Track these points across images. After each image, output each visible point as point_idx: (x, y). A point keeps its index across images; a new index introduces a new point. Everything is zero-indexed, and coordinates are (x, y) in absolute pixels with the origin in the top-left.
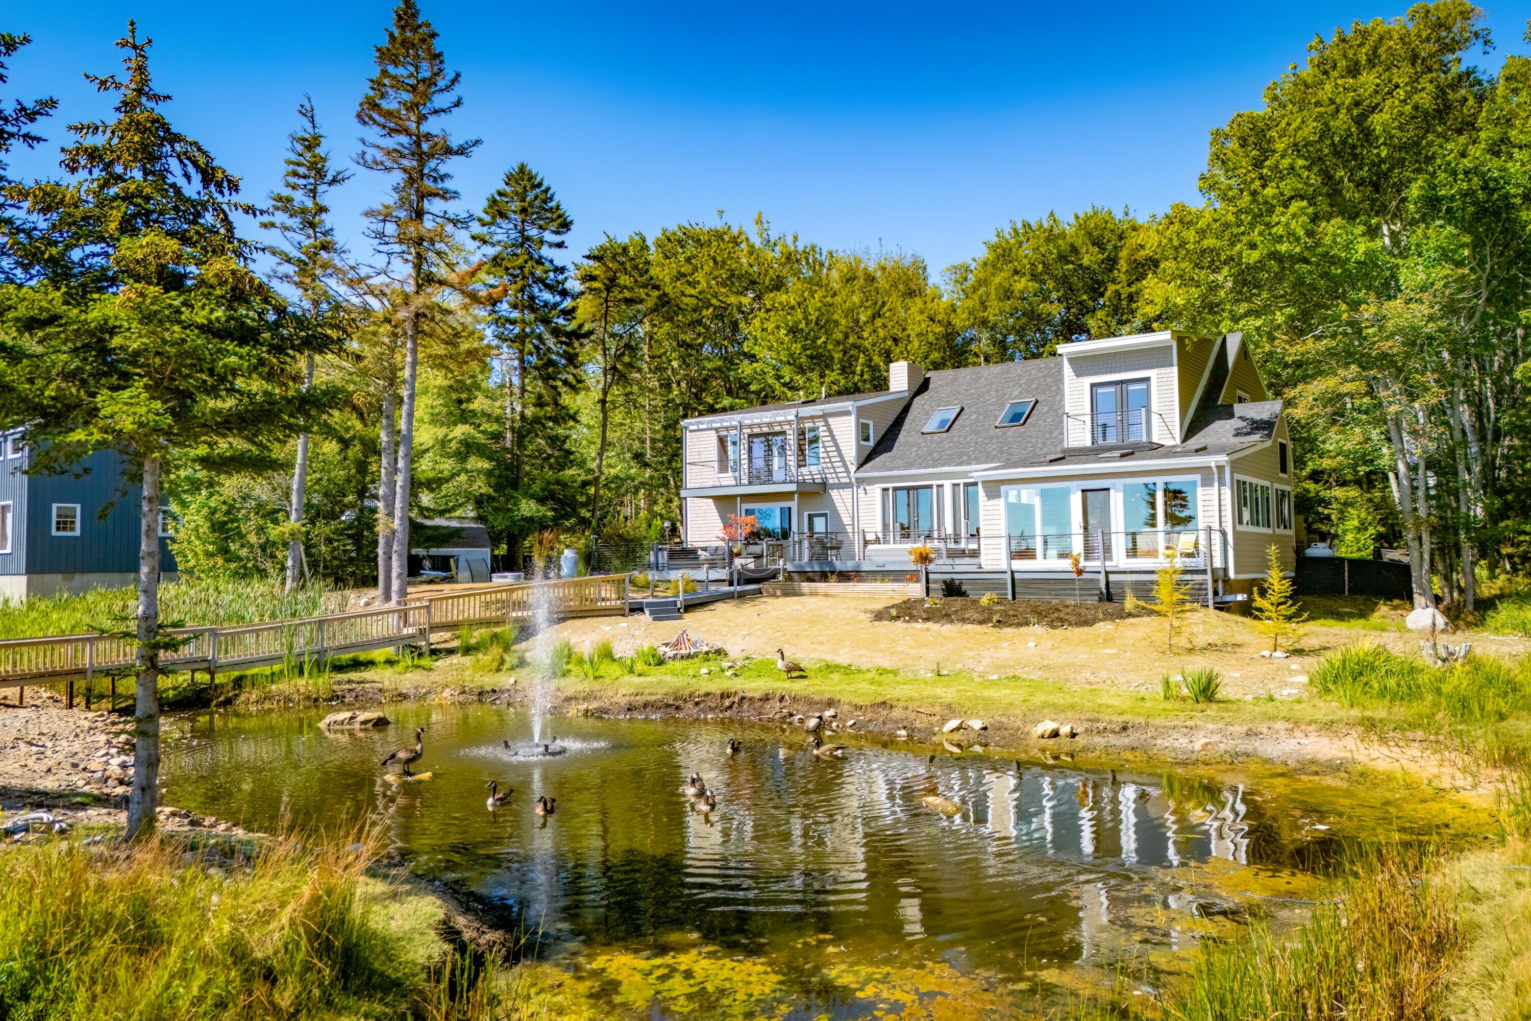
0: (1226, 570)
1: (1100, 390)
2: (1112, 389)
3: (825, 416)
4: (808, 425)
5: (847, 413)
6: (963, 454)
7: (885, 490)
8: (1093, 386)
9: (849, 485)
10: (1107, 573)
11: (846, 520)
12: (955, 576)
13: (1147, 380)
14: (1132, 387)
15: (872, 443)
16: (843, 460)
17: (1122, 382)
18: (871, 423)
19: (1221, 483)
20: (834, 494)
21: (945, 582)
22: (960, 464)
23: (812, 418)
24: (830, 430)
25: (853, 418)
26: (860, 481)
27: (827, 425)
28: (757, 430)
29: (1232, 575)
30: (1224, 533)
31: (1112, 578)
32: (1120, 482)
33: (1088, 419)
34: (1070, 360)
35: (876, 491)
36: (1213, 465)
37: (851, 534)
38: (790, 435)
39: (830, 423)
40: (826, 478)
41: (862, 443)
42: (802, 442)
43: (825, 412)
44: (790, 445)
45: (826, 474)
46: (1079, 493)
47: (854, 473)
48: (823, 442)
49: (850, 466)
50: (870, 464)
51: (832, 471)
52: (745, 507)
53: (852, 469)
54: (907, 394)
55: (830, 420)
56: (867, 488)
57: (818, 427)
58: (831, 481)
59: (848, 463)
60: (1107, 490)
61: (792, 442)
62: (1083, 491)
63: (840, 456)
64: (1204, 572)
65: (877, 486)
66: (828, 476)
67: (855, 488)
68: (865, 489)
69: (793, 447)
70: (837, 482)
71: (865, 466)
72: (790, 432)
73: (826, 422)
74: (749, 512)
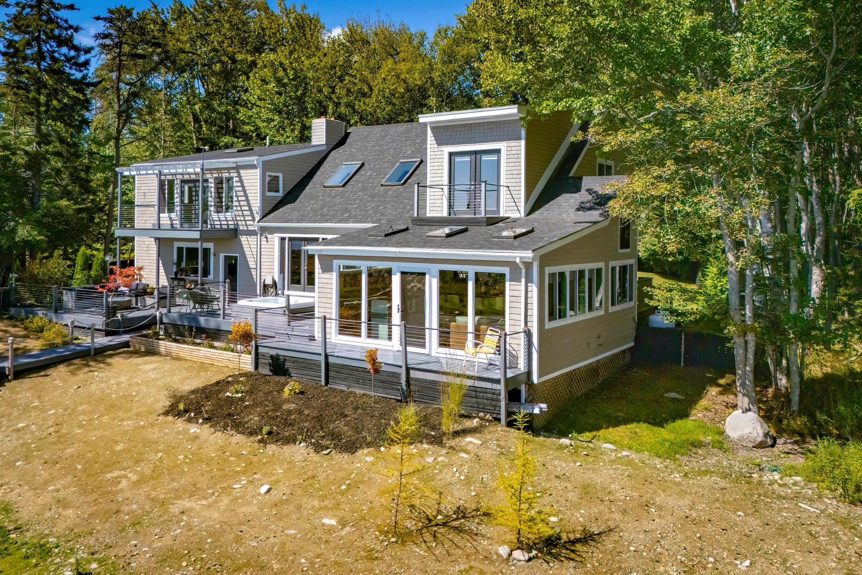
0: (529, 373)
1: (458, 159)
2: (467, 159)
3: (238, 168)
4: (225, 175)
5: (253, 167)
6: (346, 210)
7: (283, 239)
8: (451, 154)
9: (253, 233)
10: (408, 370)
11: (252, 265)
12: (281, 353)
13: (497, 152)
14: (485, 158)
15: (281, 194)
16: (250, 210)
17: (476, 153)
18: (281, 176)
19: (529, 280)
20: (243, 239)
21: (272, 356)
22: (340, 222)
23: (228, 169)
24: (241, 181)
25: (258, 172)
26: (264, 230)
27: (239, 176)
28: (186, 177)
29: (535, 379)
30: (528, 334)
31: (413, 374)
32: (436, 268)
33: (446, 189)
34: (432, 129)
35: (276, 238)
36: (518, 260)
37: (255, 277)
38: (211, 183)
39: (242, 175)
40: (237, 224)
41: (269, 194)
42: (220, 190)
43: (238, 164)
44: (211, 193)
45: (237, 221)
46: (399, 275)
47: (258, 222)
48: (236, 192)
49: (256, 215)
50: (272, 215)
51: (242, 219)
52: (177, 244)
53: (257, 218)
54: (325, 148)
55: (242, 172)
56: (269, 236)
57: (232, 178)
58: (241, 228)
59: (255, 212)
60: (424, 274)
61: (213, 190)
62: (403, 273)
63: (249, 205)
64: (498, 381)
65: (276, 235)
66: (239, 223)
67: (259, 236)
68: (266, 237)
69: (213, 194)
70: (246, 229)
71: (269, 217)
72: (212, 181)
73: (238, 173)
74: (180, 249)
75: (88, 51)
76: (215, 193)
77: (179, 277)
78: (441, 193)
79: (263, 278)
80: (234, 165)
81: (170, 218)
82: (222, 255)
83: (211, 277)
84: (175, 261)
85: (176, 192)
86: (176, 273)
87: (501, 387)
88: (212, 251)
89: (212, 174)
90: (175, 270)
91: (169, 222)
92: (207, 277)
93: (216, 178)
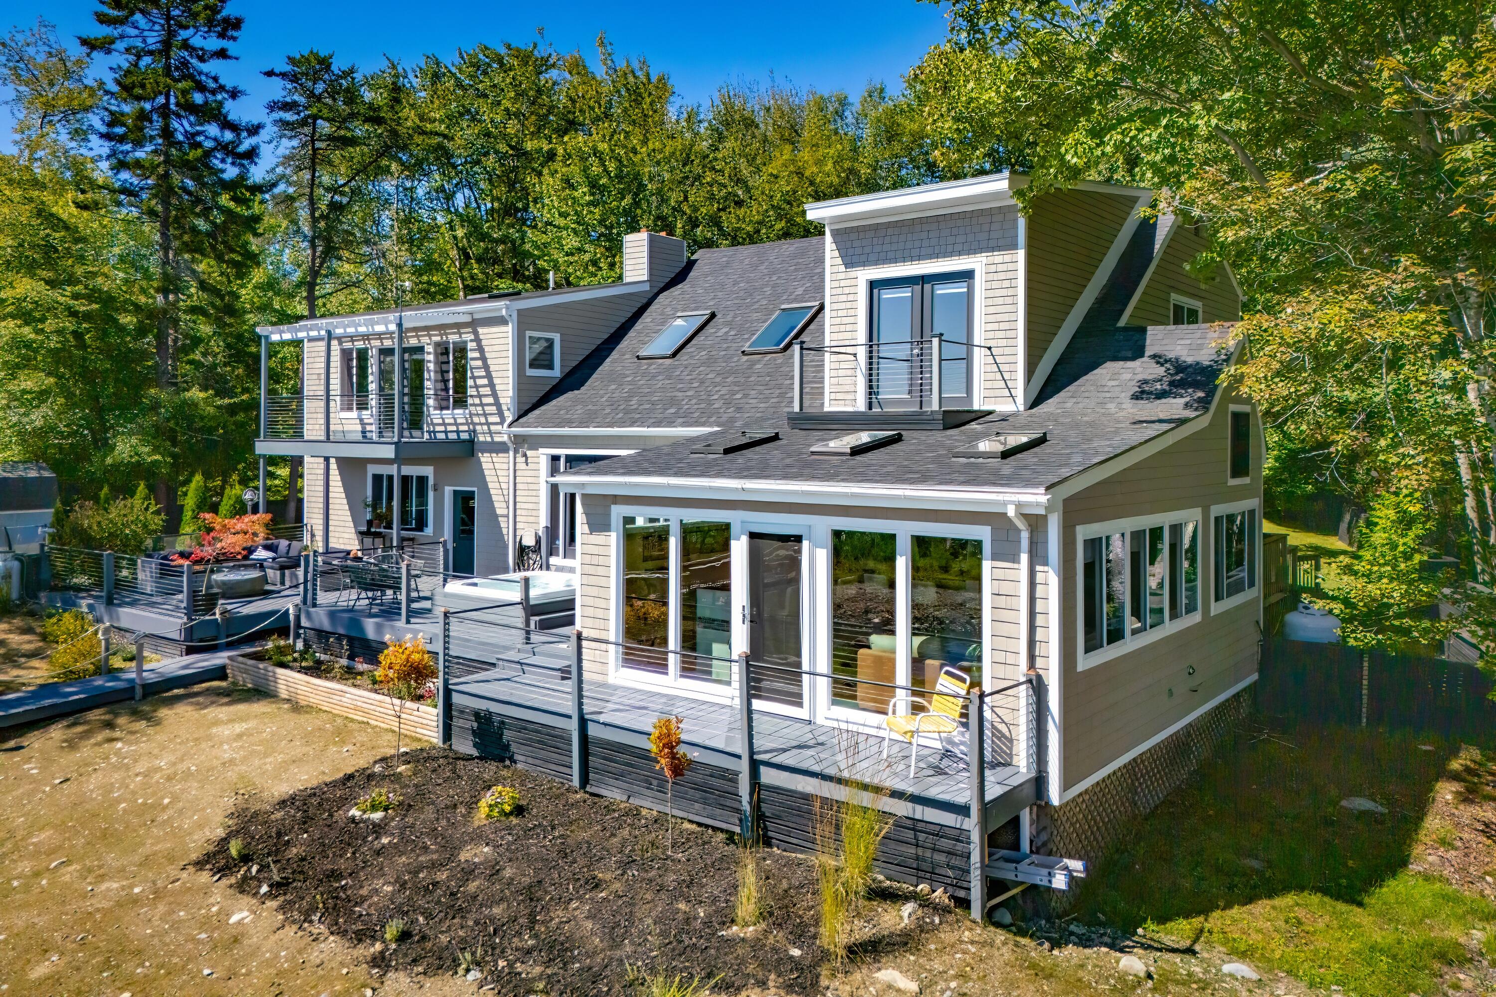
0: (1040, 782)
1: (887, 295)
2: (905, 293)
3: (474, 324)
4: (453, 338)
5: (502, 321)
6: (673, 402)
7: (555, 459)
8: (874, 285)
9: (499, 448)
10: (755, 765)
11: (499, 506)
12: (495, 708)
13: (967, 275)
14: (942, 290)
15: (557, 372)
16: (497, 404)
17: (923, 279)
18: (557, 337)
19: (1037, 557)
20: (485, 459)
21: (477, 714)
22: (658, 424)
23: (458, 326)
24: (480, 349)
25: (509, 330)
26: (520, 442)
27: (478, 340)
28: (388, 343)
29: (1054, 795)
30: (1038, 687)
31: (768, 776)
32: (825, 525)
33: (862, 353)
34: (835, 234)
35: (541, 457)
36: (1011, 512)
37: (505, 531)
38: (429, 353)
39: (481, 337)
40: (474, 431)
41: (531, 372)
42: (444, 367)
43: (476, 316)
44: (429, 371)
45: (475, 424)
46: (744, 539)
47: (510, 426)
48: (472, 369)
49: (506, 413)
50: (537, 412)
51: (483, 420)
52: (372, 469)
53: (509, 420)
54: (647, 287)
55: (481, 330)
56: (529, 453)
57: (466, 342)
58: (481, 438)
59: (504, 408)
60: (798, 539)
61: (431, 366)
62: (753, 536)
63: (494, 394)
64: (963, 810)
65: (541, 450)
66: (478, 428)
67: (511, 453)
68: (525, 455)
69: (432, 374)
70: (489, 439)
71: (530, 415)
72: (429, 349)
73: (476, 333)
74: (377, 478)
75: (254, 130)
76: (436, 372)
77: (373, 530)
78: (852, 365)
79: (519, 533)
80: (467, 319)
81: (361, 420)
82: (448, 490)
83: (429, 531)
84: (369, 500)
85: (370, 371)
86: (370, 523)
87: (972, 824)
88: (431, 482)
89: (430, 336)
90: (369, 517)
91: (359, 428)
92: (422, 530)
93: (437, 345)
